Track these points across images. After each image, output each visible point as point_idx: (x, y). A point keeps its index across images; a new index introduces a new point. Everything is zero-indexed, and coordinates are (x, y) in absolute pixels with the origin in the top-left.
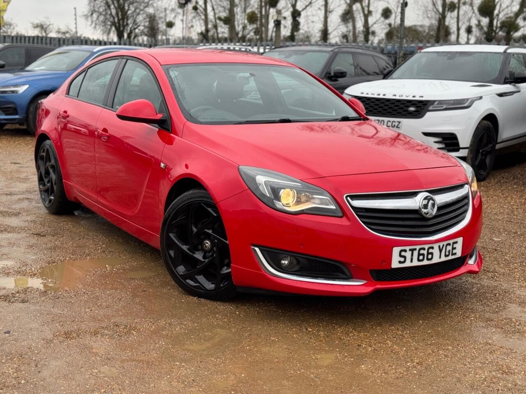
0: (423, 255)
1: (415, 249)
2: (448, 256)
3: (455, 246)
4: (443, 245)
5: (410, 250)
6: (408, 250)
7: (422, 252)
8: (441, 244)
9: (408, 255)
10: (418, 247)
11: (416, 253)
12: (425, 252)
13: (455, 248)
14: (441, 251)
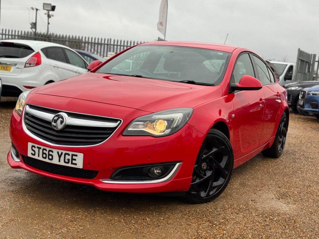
0: (46, 154)
1: (41, 148)
2: (68, 163)
3: (74, 157)
4: (62, 153)
5: (38, 147)
6: (36, 147)
7: (45, 151)
8: (60, 152)
9: (36, 150)
10: (42, 147)
11: (41, 151)
12: (47, 153)
13: (75, 160)
14: (60, 156)
